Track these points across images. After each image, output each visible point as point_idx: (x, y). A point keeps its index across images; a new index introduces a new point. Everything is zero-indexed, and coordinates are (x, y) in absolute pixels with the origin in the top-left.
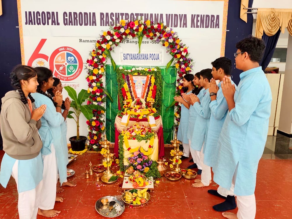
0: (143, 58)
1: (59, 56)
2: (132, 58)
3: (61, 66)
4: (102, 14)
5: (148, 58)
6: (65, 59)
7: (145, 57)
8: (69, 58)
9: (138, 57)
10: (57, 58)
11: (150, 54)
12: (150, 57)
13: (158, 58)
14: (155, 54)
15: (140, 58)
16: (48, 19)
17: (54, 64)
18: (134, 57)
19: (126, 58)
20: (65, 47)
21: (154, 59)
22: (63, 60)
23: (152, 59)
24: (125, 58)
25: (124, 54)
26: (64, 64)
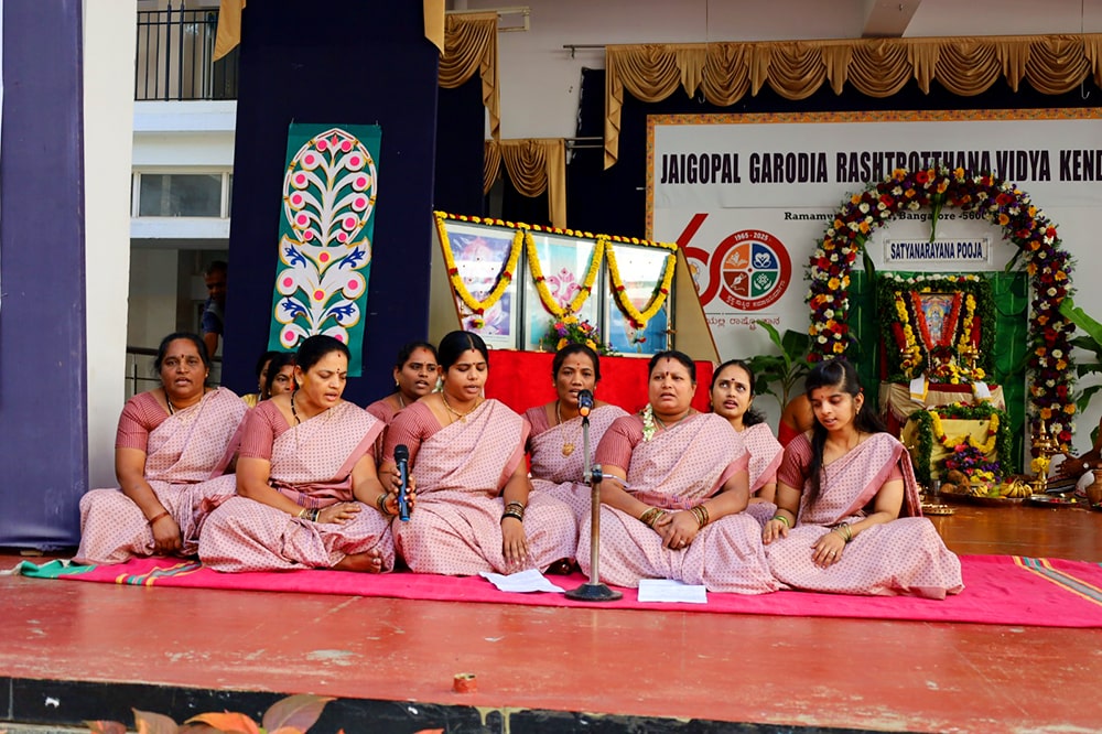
0: (942, 254)
1: (733, 253)
2: (912, 255)
3: (737, 274)
4: (841, 156)
5: (953, 254)
6: (748, 260)
7: (947, 252)
8: (759, 255)
9: (927, 251)
10: (729, 257)
11: (959, 244)
12: (959, 251)
13: (980, 254)
14: (970, 244)
15: (933, 254)
16: (715, 169)
17: (722, 270)
18: (917, 252)
19: (898, 255)
20: (751, 232)
21: (970, 256)
22: (744, 262)
23: (964, 256)
24: (896, 255)
25: (893, 245)
26: (746, 270)
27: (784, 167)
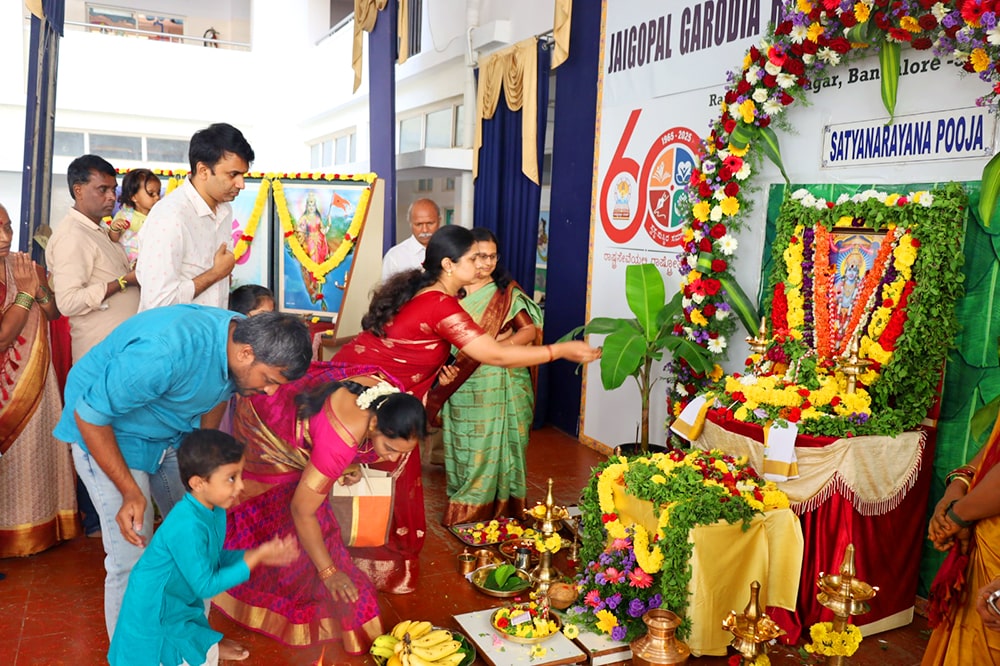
0: (908, 146)
1: (658, 164)
2: (860, 151)
5: (927, 145)
6: (671, 174)
7: (917, 141)
8: (682, 165)
9: (885, 141)
10: (655, 171)
11: (941, 123)
12: (940, 137)
13: (979, 140)
14: (962, 121)
15: (894, 148)
16: (651, 42)
17: (649, 188)
18: (871, 145)
19: (840, 152)
20: (676, 131)
21: (959, 148)
22: (667, 175)
23: (949, 148)
24: (838, 153)
25: (835, 135)
26: (668, 188)
27: (713, 22)
